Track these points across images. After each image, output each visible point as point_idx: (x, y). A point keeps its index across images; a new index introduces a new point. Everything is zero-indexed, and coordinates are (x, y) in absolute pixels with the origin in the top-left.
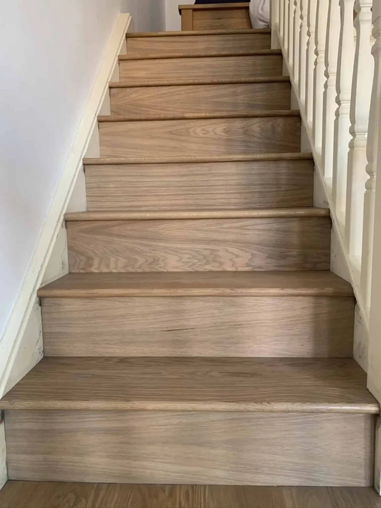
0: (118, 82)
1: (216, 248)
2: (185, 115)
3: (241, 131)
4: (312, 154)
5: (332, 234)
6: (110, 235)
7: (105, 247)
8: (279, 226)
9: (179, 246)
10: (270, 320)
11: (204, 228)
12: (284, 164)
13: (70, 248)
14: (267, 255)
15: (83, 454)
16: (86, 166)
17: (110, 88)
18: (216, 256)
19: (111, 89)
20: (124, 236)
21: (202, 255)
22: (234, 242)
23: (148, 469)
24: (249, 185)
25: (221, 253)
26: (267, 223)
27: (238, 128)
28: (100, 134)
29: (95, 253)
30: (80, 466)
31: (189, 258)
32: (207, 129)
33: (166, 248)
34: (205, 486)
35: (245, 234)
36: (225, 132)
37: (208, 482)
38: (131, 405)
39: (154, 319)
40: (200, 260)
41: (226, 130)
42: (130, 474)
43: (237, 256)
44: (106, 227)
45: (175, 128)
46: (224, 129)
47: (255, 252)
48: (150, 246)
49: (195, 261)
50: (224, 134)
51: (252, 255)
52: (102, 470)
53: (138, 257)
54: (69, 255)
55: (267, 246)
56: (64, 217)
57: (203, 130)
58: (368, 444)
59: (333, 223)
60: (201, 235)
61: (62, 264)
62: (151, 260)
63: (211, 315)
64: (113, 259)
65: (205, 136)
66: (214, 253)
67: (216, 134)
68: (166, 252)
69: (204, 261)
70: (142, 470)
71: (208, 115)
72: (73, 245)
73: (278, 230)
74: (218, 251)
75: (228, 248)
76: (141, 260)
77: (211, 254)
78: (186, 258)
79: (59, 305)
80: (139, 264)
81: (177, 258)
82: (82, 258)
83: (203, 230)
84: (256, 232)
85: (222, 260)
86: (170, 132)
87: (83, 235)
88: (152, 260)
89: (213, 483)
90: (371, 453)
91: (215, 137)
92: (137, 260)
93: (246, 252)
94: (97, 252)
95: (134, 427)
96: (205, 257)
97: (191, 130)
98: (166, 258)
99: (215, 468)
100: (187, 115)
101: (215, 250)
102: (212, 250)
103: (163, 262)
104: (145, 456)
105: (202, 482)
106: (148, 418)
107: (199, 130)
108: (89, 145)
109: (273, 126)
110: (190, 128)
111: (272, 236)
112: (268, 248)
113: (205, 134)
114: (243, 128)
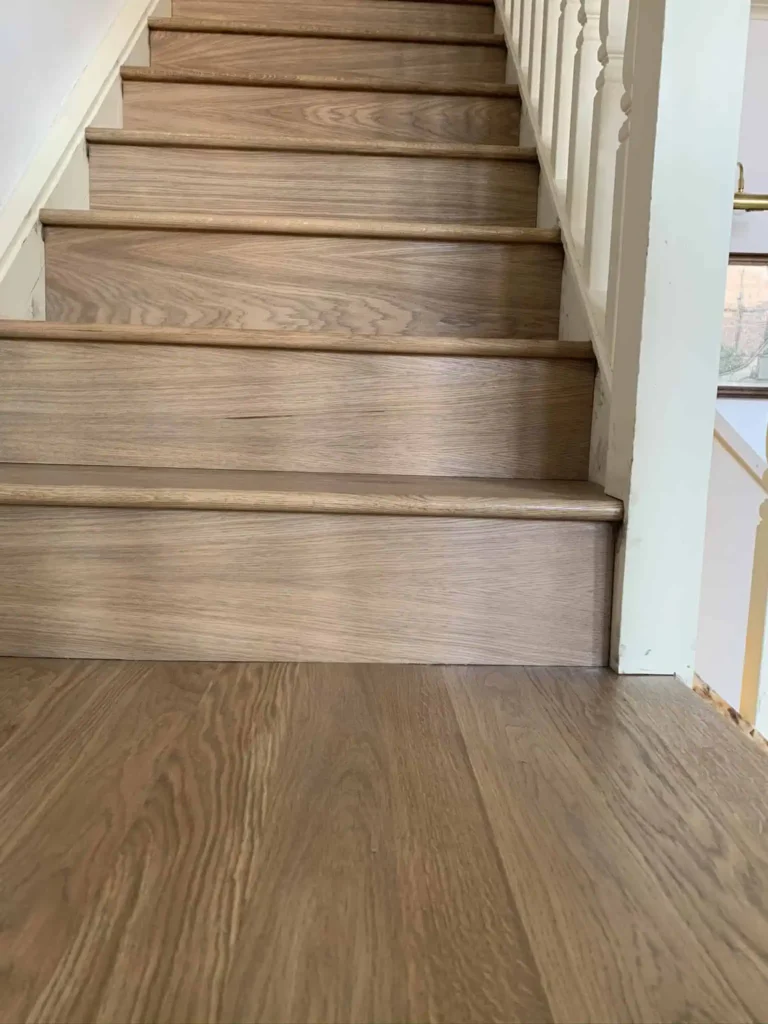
0: (167, 19)
1: (342, 296)
2: (298, 77)
3: (406, 119)
4: (535, 149)
5: (564, 277)
6: (131, 259)
7: (122, 284)
8: (464, 260)
9: (271, 289)
10: (437, 403)
11: (321, 256)
12: (482, 169)
13: (50, 283)
14: (442, 316)
15: (54, 600)
16: (92, 147)
17: (151, 28)
18: (343, 313)
19: (153, 33)
20: (159, 264)
21: (317, 310)
22: (380, 286)
23: (185, 631)
24: (417, 204)
25: (353, 309)
26: (445, 253)
27: (401, 114)
28: (124, 105)
29: (100, 294)
30: (49, 625)
31: (291, 316)
32: (341, 111)
33: (246, 292)
34: (295, 664)
35: (401, 273)
36: (376, 120)
37: (302, 658)
38: (155, 493)
39: (212, 393)
40: (311, 322)
41: (378, 115)
42: (149, 642)
43: (385, 317)
44: (127, 242)
45: (278, 103)
46: (373, 114)
47: (418, 310)
48: (215, 286)
49: (303, 322)
50: (371, 123)
51: (415, 316)
52: (91, 632)
53: (187, 308)
54: (47, 297)
55: (441, 299)
56: (40, 216)
57: (332, 111)
58: (602, 585)
59: (566, 253)
60: (318, 270)
61: (33, 305)
62: (214, 315)
63: (325, 390)
64: (136, 311)
65: (335, 123)
66: (340, 308)
67: (356, 121)
68: (244, 301)
69: (322, 323)
70: (173, 634)
71: (343, 81)
72: (56, 276)
73: (464, 269)
74: (347, 303)
75: (368, 300)
76: (194, 315)
77: (335, 309)
78: (283, 314)
79: (23, 356)
80: (190, 320)
81: (267, 315)
82: (74, 304)
83: (321, 260)
84: (422, 269)
85: (356, 323)
86: (267, 112)
87: (77, 256)
88: (216, 316)
89: (310, 658)
90: (606, 600)
91: (354, 126)
92: (185, 315)
93: (403, 308)
94: (106, 294)
95: (160, 545)
96: (322, 315)
97: (309, 110)
98: (244, 313)
99: (318, 630)
100: (302, 78)
101: (342, 301)
102: (336, 301)
103: (238, 321)
104: (180, 605)
105: (290, 657)
106: (186, 528)
107: (324, 112)
108: (99, 111)
109: (467, 115)
110: (308, 106)
111: (451, 279)
112: (443, 303)
113: (336, 120)
114: (411, 113)
